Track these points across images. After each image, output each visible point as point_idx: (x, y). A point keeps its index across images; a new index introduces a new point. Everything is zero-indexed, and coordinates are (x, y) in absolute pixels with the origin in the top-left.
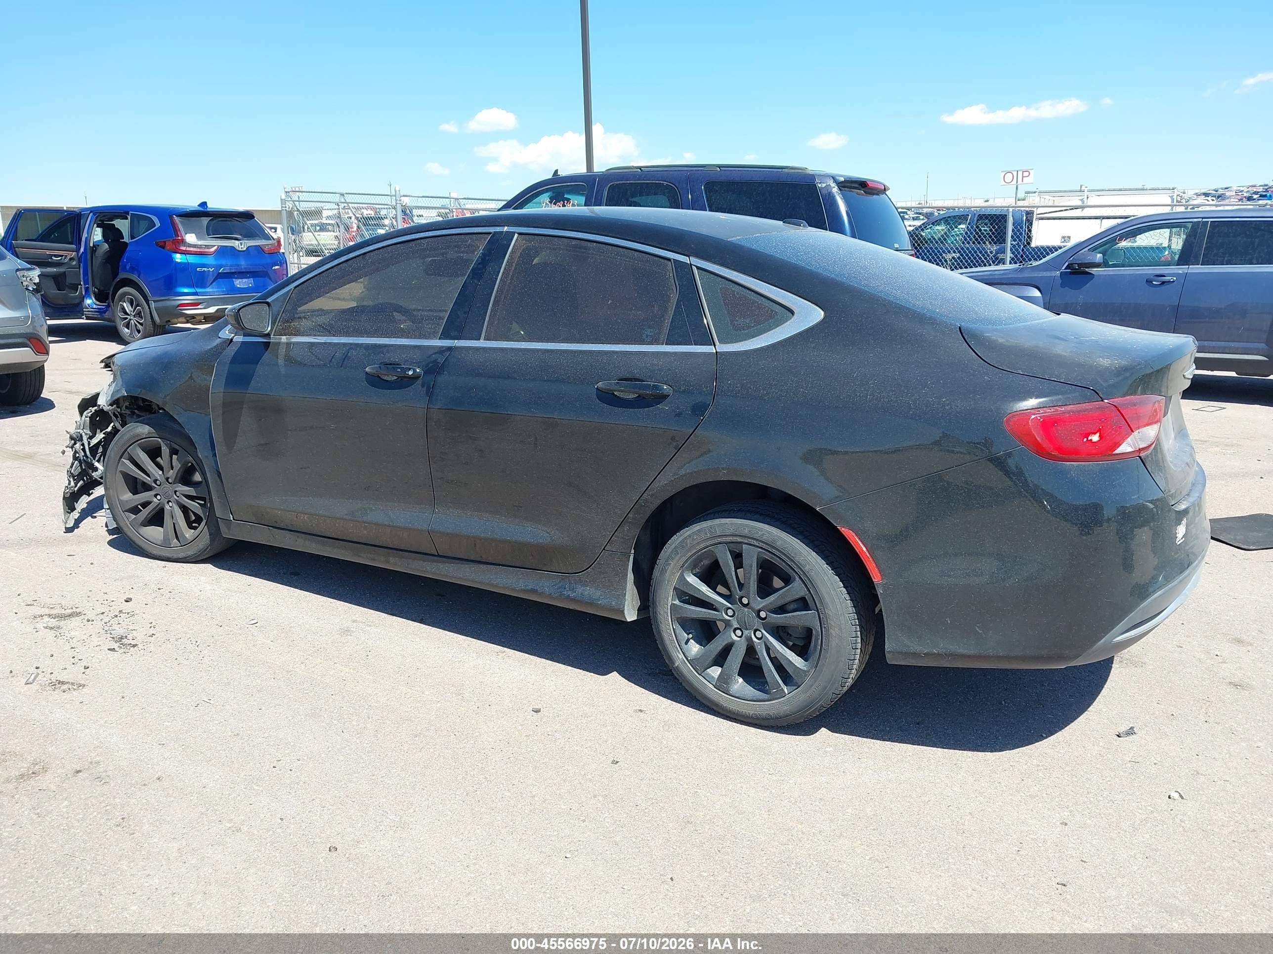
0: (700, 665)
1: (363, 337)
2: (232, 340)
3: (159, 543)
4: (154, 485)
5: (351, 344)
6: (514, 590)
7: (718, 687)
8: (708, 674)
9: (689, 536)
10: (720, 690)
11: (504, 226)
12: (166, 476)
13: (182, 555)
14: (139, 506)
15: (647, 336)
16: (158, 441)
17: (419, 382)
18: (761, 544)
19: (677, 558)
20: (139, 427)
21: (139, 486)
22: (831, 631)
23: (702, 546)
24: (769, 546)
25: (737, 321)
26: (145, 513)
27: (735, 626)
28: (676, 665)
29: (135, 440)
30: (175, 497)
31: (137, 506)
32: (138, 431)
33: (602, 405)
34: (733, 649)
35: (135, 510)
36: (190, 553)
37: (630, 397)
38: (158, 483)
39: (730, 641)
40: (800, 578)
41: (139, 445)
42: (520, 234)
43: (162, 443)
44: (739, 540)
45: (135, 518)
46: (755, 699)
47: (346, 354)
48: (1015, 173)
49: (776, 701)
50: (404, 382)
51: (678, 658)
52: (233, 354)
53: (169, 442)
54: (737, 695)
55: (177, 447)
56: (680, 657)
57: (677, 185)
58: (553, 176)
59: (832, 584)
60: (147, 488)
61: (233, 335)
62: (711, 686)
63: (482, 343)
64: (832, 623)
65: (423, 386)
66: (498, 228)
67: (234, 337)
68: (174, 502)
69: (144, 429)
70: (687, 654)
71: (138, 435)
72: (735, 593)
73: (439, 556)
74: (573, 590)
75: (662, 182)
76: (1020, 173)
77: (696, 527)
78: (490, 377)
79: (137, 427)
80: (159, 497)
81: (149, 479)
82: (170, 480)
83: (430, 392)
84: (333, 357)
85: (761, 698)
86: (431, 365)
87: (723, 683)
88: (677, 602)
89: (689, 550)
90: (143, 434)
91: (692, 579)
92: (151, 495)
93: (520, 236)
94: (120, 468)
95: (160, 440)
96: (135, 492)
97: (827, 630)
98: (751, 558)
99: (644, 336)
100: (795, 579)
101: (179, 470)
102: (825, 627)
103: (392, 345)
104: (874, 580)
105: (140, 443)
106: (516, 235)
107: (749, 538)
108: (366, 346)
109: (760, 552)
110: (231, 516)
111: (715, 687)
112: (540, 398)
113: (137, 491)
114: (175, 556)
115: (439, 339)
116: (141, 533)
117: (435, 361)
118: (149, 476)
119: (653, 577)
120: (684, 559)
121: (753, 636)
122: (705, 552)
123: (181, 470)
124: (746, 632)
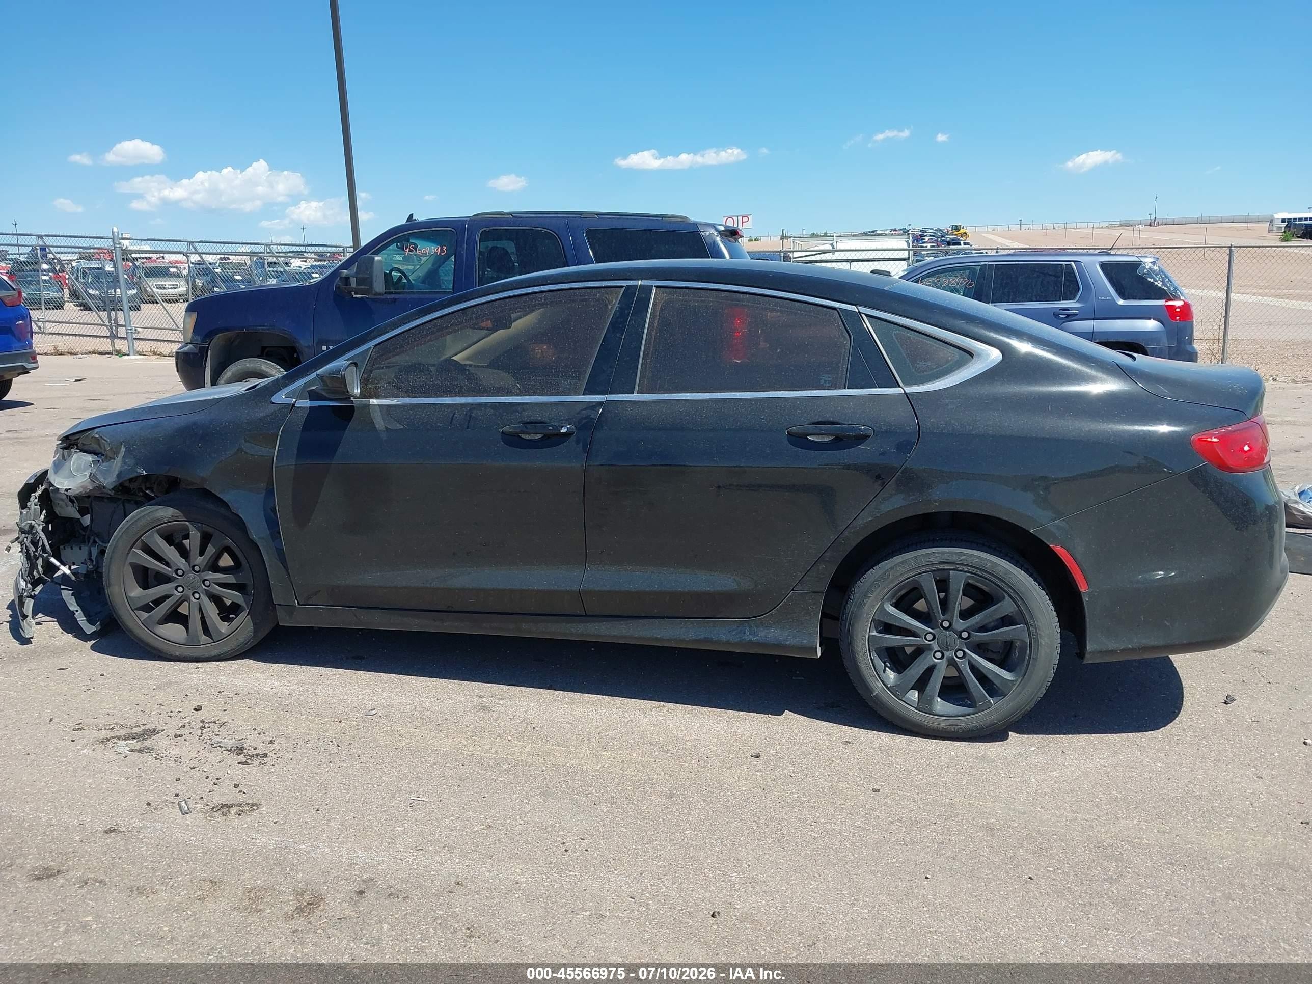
0: (899, 691)
1: (483, 396)
2: (294, 405)
3: (183, 642)
4: (174, 575)
5: (472, 404)
6: (683, 641)
7: (920, 709)
8: (909, 699)
9: (892, 568)
10: (922, 712)
11: (638, 279)
12: (192, 565)
13: (215, 653)
14: (150, 603)
15: (825, 381)
16: (184, 524)
17: (573, 438)
18: (970, 569)
19: (878, 590)
20: (159, 511)
21: (151, 579)
22: (1041, 641)
23: (906, 576)
24: (979, 570)
25: (918, 364)
26: (163, 609)
27: (936, 650)
28: (875, 694)
29: (153, 526)
30: (204, 587)
31: (148, 603)
32: (158, 515)
33: (796, 449)
34: (936, 671)
35: (147, 608)
36: (226, 649)
37: (825, 440)
38: (180, 572)
39: (932, 663)
40: (1010, 596)
41: (158, 531)
42: (657, 287)
43: (191, 527)
44: (946, 567)
45: (148, 617)
46: (960, 714)
47: (469, 414)
48: (735, 219)
49: (983, 713)
50: (552, 439)
51: (877, 686)
52: (303, 420)
53: (199, 525)
54: (941, 714)
55: (210, 530)
56: (880, 686)
57: (557, 233)
58: (407, 222)
59: (1041, 598)
60: (163, 579)
61: (294, 400)
62: (912, 709)
63: (635, 397)
64: (1042, 633)
65: (577, 442)
66: (631, 282)
67: (295, 402)
68: (203, 593)
69: (165, 513)
70: (886, 682)
71: (160, 520)
72: (938, 618)
73: (586, 615)
74: (754, 634)
75: (540, 229)
76: (740, 218)
77: (898, 559)
78: (660, 430)
79: (157, 510)
80: (180, 589)
81: (170, 570)
82: (197, 568)
83: (588, 450)
84: (452, 419)
85: (966, 712)
86: (584, 421)
87: (925, 705)
88: (874, 633)
89: (892, 581)
90: (165, 517)
91: (891, 610)
92: (172, 588)
93: (658, 289)
94: (131, 559)
95: (187, 523)
96: (145, 586)
97: (1037, 640)
98: (958, 582)
99: (822, 382)
100: (1004, 598)
101: (212, 556)
102: (1034, 638)
103: (527, 403)
104: (1081, 590)
105: (160, 529)
106: (654, 290)
107: (958, 564)
108: (492, 405)
109: (968, 576)
110: (296, 602)
111: (916, 709)
112: (723, 447)
113: (148, 585)
114: (207, 655)
115: (583, 394)
116: (158, 632)
117: (588, 417)
118: (167, 564)
119: (847, 611)
120: (886, 590)
121: (955, 657)
122: (908, 582)
123: (214, 556)
124: (947, 654)
